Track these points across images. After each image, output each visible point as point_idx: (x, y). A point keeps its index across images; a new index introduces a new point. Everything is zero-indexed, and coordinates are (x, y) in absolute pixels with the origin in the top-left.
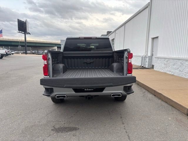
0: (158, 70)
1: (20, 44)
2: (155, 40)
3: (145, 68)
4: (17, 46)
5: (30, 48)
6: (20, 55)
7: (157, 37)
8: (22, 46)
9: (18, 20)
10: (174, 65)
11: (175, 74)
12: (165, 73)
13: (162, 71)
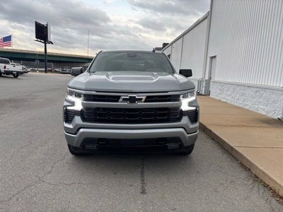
0: (213, 97)
1: (37, 58)
2: (214, 60)
3: (201, 95)
4: (34, 60)
5: (52, 64)
6: (38, 73)
7: (215, 57)
8: (41, 61)
9: (36, 22)
10: (228, 90)
11: (228, 102)
12: (220, 100)
13: (217, 98)
